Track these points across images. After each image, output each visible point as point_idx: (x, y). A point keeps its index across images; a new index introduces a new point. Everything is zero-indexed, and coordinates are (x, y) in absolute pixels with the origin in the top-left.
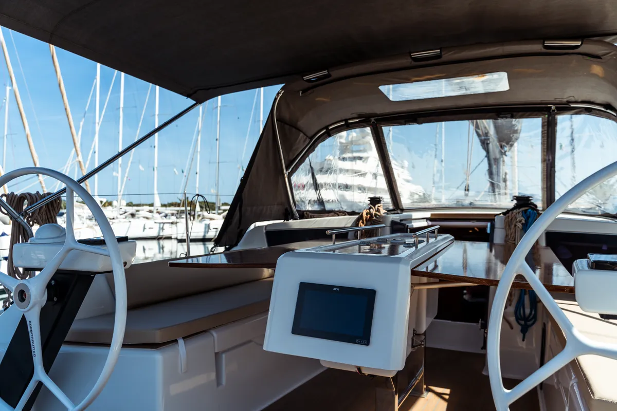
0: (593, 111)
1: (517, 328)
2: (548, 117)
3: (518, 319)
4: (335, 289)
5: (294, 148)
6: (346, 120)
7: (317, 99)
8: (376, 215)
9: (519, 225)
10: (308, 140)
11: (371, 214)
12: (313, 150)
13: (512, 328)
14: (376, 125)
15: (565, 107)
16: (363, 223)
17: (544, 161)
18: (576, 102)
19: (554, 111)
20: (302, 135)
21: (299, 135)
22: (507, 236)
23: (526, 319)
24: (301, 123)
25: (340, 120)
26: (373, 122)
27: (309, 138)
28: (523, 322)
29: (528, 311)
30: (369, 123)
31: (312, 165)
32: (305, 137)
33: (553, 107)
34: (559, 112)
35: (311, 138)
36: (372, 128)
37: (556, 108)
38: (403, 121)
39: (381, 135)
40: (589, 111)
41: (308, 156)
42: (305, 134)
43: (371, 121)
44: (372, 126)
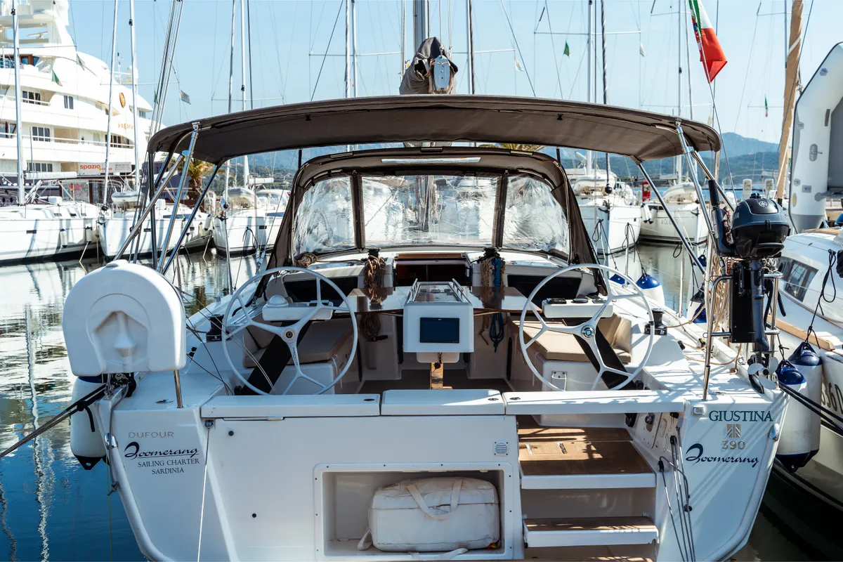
1: (491, 343)
2: (502, 178)
3: (491, 337)
6: (329, 171)
8: (382, 265)
9: (491, 271)
11: (377, 265)
13: (488, 344)
14: (357, 176)
15: (514, 172)
16: (371, 272)
17: (497, 209)
18: (523, 169)
19: (507, 173)
22: (483, 279)
23: (496, 337)
25: (324, 171)
26: (354, 173)
28: (494, 339)
29: (498, 332)
30: (351, 173)
33: (506, 171)
34: (510, 175)
37: (509, 172)
38: (382, 173)
39: (359, 184)
43: (352, 171)
44: (352, 176)
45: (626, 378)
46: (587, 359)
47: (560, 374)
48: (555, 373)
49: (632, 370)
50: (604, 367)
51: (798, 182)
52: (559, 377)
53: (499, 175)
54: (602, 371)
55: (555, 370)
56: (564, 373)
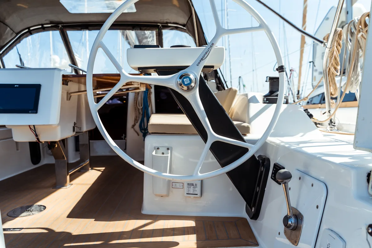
0: (179, 29)
1: (141, 134)
2: (158, 31)
4: (16, 86)
5: (4, 37)
6: (42, 25)
7: (19, 5)
10: (14, 35)
12: (19, 42)
13: (138, 135)
14: (63, 29)
15: (166, 26)
18: (170, 23)
19: (161, 27)
20: (8, 29)
21: (6, 29)
24: (8, 21)
25: (37, 24)
26: (61, 28)
27: (15, 33)
28: (143, 131)
30: (58, 28)
31: (20, 53)
32: (12, 31)
33: (161, 26)
34: (163, 28)
35: (17, 34)
36: (60, 31)
37: (162, 26)
38: (79, 28)
39: (66, 36)
40: (176, 28)
41: (15, 45)
42: (11, 29)
43: (59, 27)
44: (60, 30)
45: (246, 150)
46: (195, 131)
47: (164, 150)
48: (158, 148)
49: (253, 142)
50: (214, 136)
51: (316, 70)
52: (163, 154)
53: (156, 29)
54: (210, 141)
55: (157, 145)
56: (168, 149)
